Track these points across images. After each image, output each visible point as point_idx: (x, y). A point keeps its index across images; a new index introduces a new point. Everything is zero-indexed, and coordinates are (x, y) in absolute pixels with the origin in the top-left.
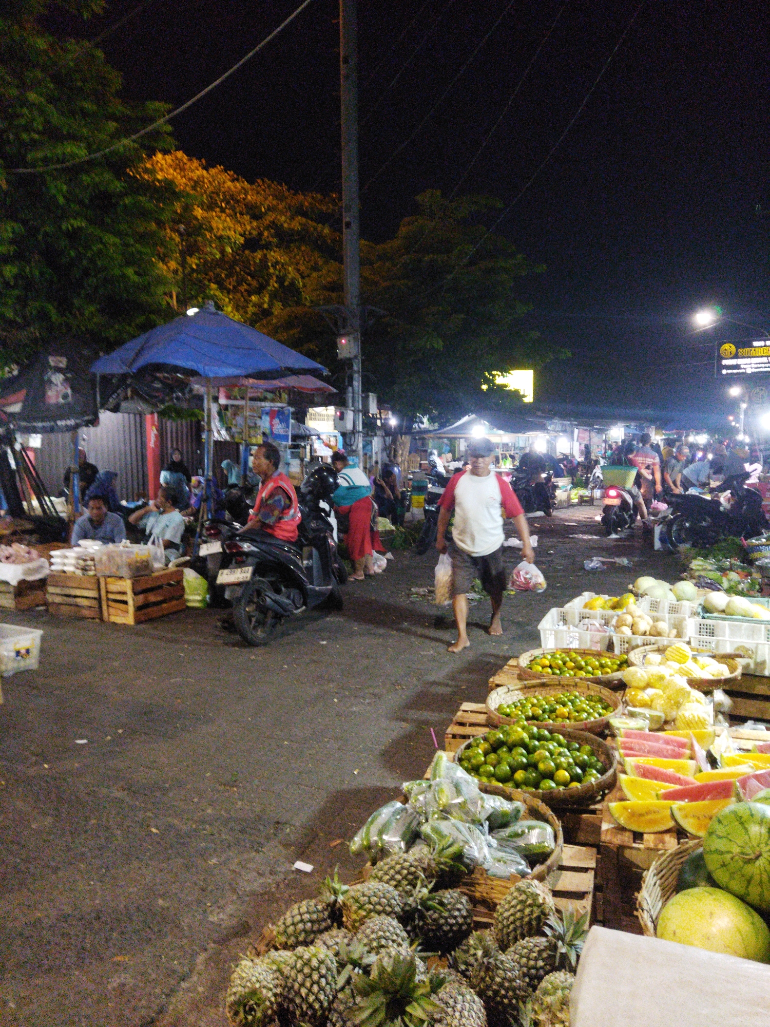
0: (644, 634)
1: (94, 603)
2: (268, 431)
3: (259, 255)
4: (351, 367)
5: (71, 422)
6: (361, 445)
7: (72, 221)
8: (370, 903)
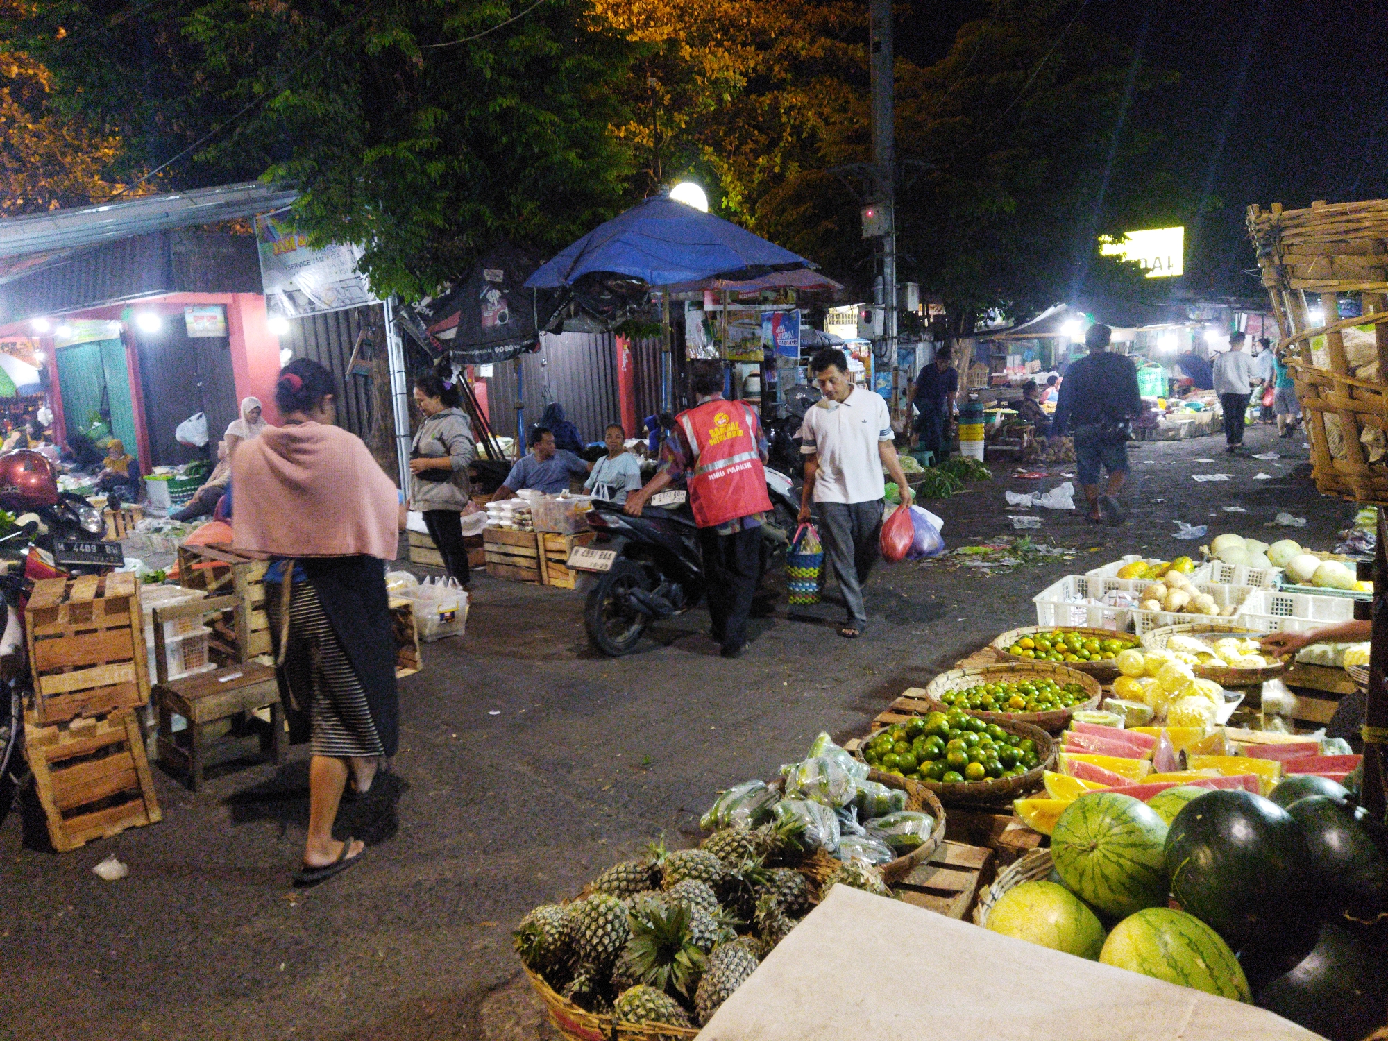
0: (1181, 609)
1: (532, 563)
2: (770, 344)
3: (767, 100)
4: (882, 249)
5: (510, 348)
6: (895, 356)
7: (500, 100)
8: (685, 866)
